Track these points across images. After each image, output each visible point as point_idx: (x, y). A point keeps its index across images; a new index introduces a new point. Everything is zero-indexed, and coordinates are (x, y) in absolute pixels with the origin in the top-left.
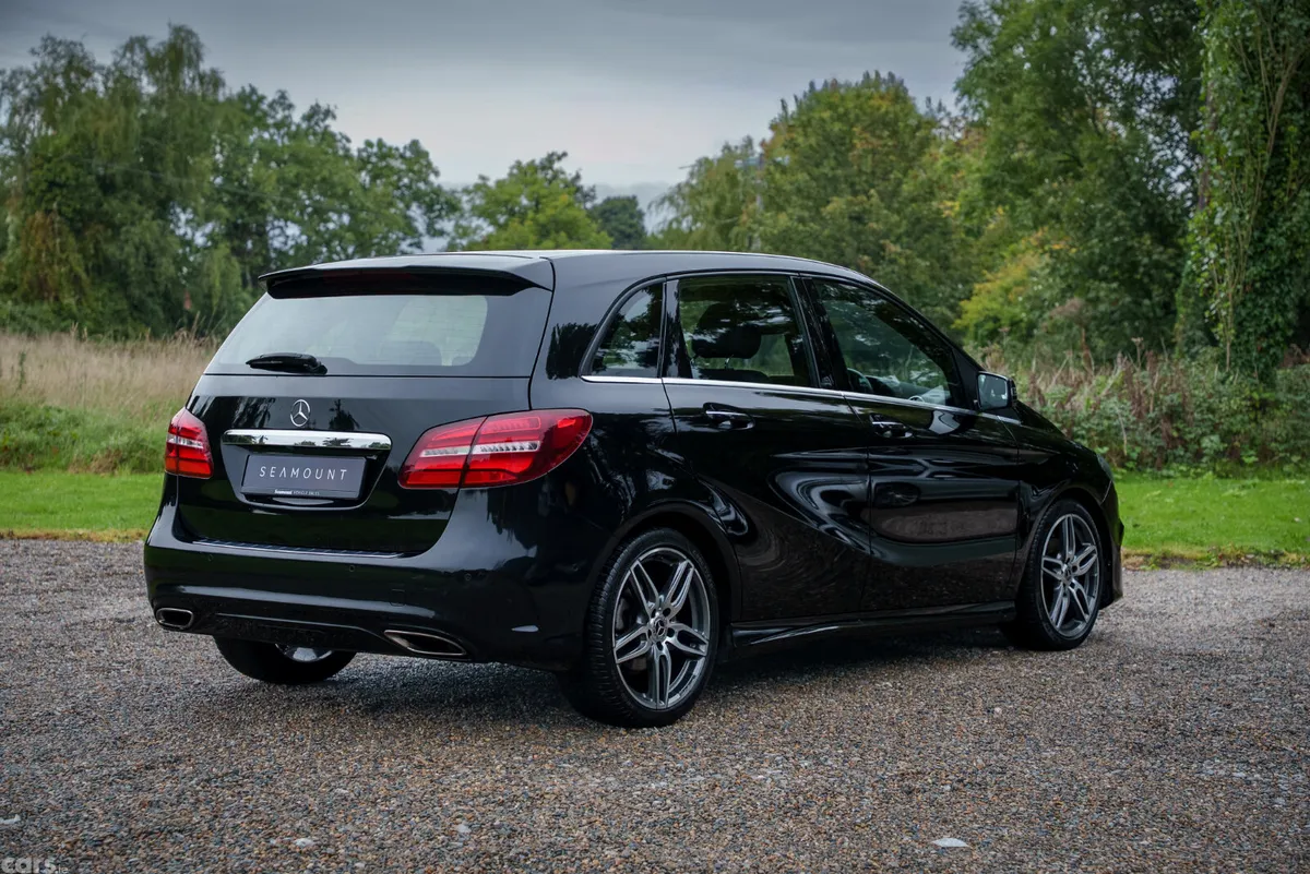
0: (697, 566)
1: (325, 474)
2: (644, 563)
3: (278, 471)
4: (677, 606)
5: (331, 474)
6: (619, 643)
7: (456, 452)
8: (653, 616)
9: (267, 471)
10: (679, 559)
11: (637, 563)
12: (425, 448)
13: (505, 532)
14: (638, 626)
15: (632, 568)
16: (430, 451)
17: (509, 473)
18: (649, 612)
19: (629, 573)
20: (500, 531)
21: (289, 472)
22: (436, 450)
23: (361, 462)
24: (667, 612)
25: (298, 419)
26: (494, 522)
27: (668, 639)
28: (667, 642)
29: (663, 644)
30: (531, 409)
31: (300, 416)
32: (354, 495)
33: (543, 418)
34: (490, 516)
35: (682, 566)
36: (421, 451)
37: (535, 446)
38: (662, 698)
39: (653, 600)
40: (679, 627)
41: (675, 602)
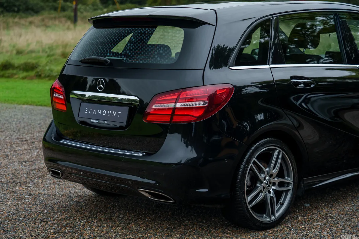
0: (283, 150)
1: (112, 113)
2: (257, 158)
3: (93, 111)
4: (275, 171)
5: (114, 114)
6: (250, 198)
7: (169, 106)
8: (265, 179)
9: (88, 110)
10: (274, 150)
11: (254, 159)
12: (155, 104)
13: (190, 147)
14: (258, 187)
15: (251, 163)
16: (157, 105)
17: (193, 116)
18: (262, 179)
19: (250, 165)
20: (187, 146)
21: (97, 111)
22: (159, 105)
23: (126, 109)
24: (271, 176)
25: (100, 88)
26: (185, 143)
27: (273, 187)
28: (273, 189)
29: (271, 191)
30: (204, 85)
31: (101, 87)
32: (124, 125)
33: (209, 90)
34: (183, 139)
35: (276, 153)
36: (152, 105)
37: (206, 103)
38: (273, 214)
39: (263, 173)
40: (277, 180)
41: (275, 170)
